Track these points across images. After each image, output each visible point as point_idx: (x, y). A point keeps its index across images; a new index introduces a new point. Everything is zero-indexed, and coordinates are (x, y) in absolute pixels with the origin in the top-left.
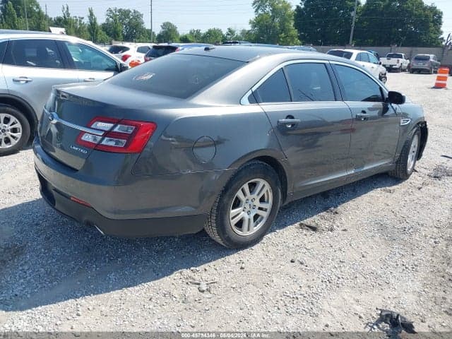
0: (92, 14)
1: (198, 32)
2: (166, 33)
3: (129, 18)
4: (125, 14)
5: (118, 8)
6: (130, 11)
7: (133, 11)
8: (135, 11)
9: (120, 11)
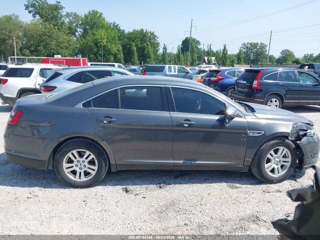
0: (225, 48)
1: (311, 55)
2: (284, 57)
3: (256, 48)
4: (254, 45)
5: (250, 42)
6: (258, 44)
7: (260, 44)
8: (261, 44)
9: (251, 44)
